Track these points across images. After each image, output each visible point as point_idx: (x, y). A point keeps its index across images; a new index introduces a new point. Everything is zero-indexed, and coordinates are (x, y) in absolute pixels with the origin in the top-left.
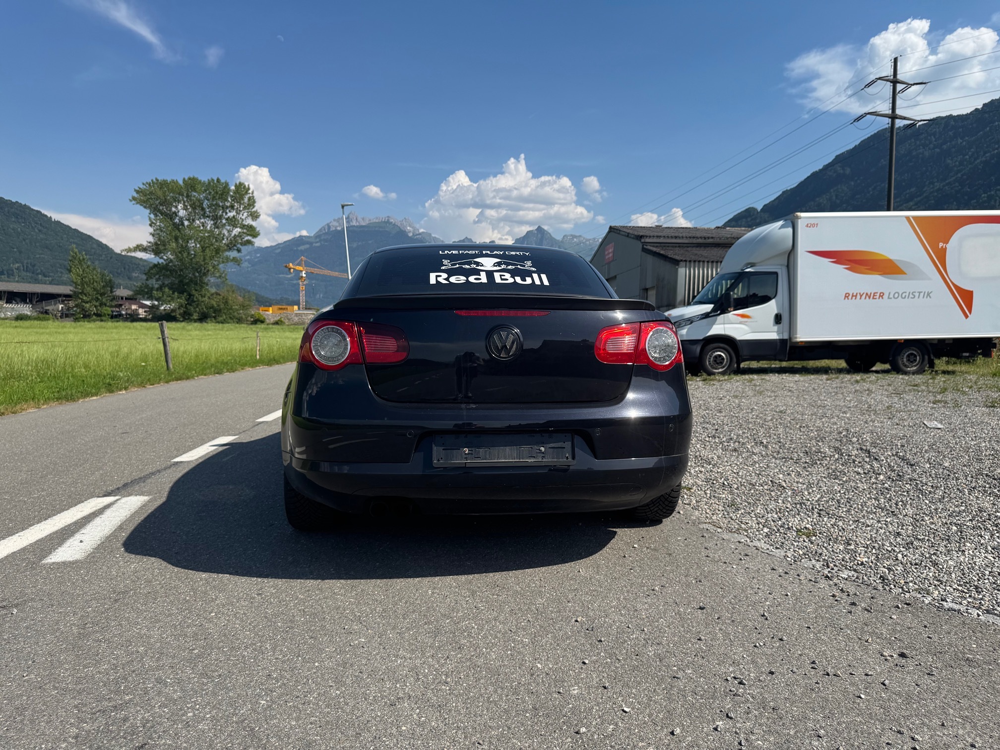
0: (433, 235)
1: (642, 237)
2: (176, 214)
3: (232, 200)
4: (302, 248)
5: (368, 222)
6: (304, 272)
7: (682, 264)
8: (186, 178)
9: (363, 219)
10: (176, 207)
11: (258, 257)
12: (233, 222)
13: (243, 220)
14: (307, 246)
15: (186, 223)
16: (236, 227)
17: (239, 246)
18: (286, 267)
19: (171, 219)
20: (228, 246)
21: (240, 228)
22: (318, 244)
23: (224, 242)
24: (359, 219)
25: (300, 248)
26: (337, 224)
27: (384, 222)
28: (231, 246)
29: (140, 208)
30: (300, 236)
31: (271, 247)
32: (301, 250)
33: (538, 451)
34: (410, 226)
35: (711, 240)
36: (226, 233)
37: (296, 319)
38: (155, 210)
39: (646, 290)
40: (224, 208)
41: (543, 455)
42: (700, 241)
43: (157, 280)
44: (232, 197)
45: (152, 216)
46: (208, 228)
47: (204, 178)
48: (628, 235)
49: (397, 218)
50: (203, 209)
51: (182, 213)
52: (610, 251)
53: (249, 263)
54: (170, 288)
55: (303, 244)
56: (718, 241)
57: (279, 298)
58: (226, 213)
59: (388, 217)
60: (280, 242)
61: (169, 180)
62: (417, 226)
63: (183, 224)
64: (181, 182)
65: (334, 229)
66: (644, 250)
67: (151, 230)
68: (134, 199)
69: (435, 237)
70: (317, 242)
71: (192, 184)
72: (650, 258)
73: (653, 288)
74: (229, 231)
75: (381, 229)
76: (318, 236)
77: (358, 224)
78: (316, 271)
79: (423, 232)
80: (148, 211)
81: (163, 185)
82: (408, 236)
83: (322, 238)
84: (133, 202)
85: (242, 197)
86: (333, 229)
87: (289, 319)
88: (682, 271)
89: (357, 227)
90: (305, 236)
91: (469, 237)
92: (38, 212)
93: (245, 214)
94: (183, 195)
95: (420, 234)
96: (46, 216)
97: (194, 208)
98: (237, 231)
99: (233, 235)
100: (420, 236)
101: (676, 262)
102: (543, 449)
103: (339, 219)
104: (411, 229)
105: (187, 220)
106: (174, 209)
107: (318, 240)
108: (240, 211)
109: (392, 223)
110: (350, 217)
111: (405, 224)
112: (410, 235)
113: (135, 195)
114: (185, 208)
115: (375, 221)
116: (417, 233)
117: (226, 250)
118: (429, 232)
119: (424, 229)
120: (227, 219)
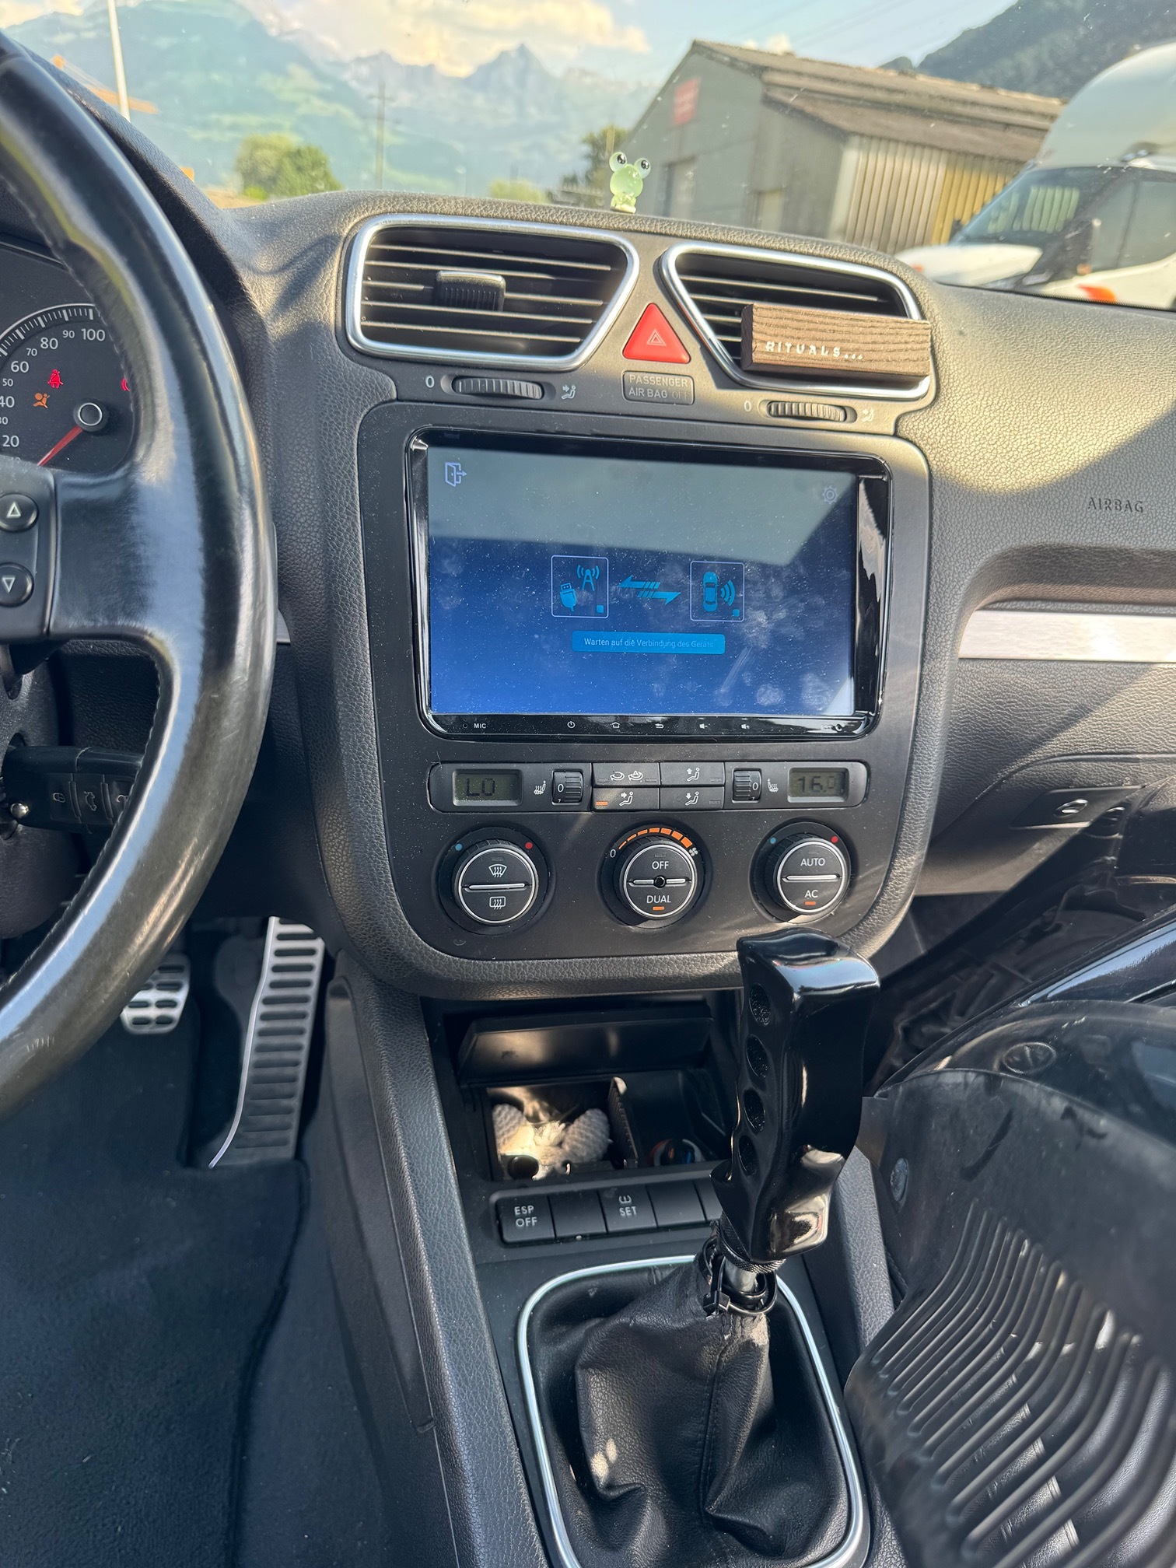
1: (765, 69)
7: (855, 140)
14: (70, 34)
30: (55, 13)
35: (899, 98)
39: (759, 194)
42: (880, 95)
48: (733, 63)
52: (686, 100)
55: (63, 30)
56: (912, 100)
66: (769, 102)
72: (777, 122)
73: (777, 190)
88: (852, 158)
90: (64, 14)
101: (841, 136)
112: (273, 32)
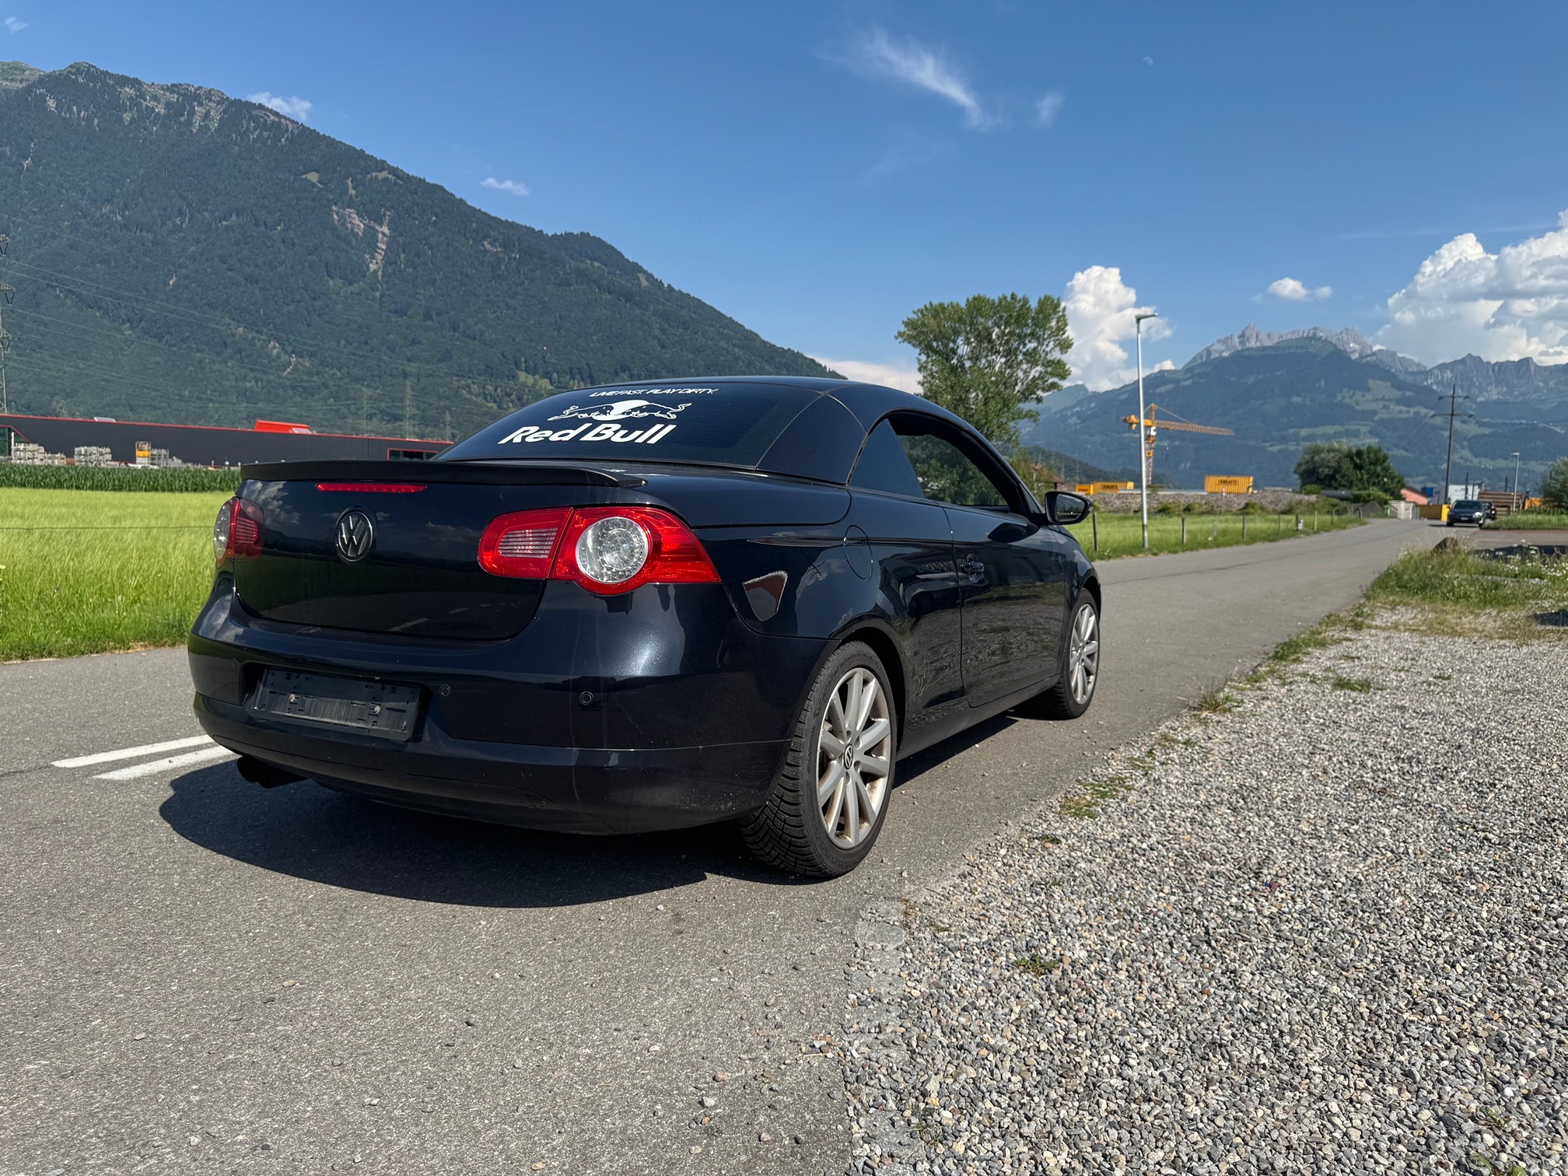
0: (1400, 355)
2: (954, 351)
3: (1035, 324)
4: (1162, 389)
5: (1277, 340)
6: (1153, 428)
8: (971, 299)
9: (1269, 336)
10: (954, 342)
11: (1093, 408)
12: (1032, 358)
13: (1047, 353)
14: (1171, 386)
15: (968, 364)
16: (1037, 365)
17: (1039, 393)
18: (1125, 421)
19: (948, 360)
20: (1023, 393)
21: (1043, 365)
22: (1189, 382)
23: (1017, 388)
24: (1263, 336)
25: (1158, 391)
26: (1223, 348)
27: (1307, 337)
28: (1028, 393)
29: (908, 346)
30: (1160, 371)
31: (1114, 391)
32: (1160, 394)
33: (371, 712)
34: (1355, 342)
36: (1021, 374)
37: (1118, 502)
38: (928, 349)
40: (1021, 338)
41: (375, 719)
43: (923, 449)
44: (1033, 319)
45: (923, 358)
46: (997, 368)
47: (994, 295)
49: (1330, 330)
50: (990, 341)
51: (963, 350)
53: (1079, 418)
54: (939, 460)
55: (1165, 384)
57: (1119, 471)
58: (1025, 345)
59: (1315, 328)
60: (1127, 383)
61: (946, 302)
62: (1370, 340)
63: (962, 366)
64: (963, 305)
65: (1217, 355)
67: (920, 377)
68: (901, 334)
69: (1404, 358)
70: (1187, 379)
71: (978, 305)
74: (1025, 372)
75: (1299, 351)
76: (1189, 369)
77: (1258, 344)
78: (1174, 426)
79: (1380, 351)
80: (918, 351)
81: (938, 311)
82: (1350, 358)
83: (1196, 371)
84: (900, 339)
85: (1047, 319)
86: (1215, 355)
87: (1106, 503)
89: (1257, 349)
90: (1167, 371)
91: (1474, 354)
92: (812, 361)
93: (1051, 344)
94: (965, 323)
95: (1373, 354)
96: (820, 365)
97: (980, 342)
98: (1035, 372)
99: (1031, 377)
100: (1374, 358)
102: (378, 709)
103: (1227, 338)
104: (1357, 347)
105: (969, 359)
106: (951, 345)
107: (1188, 375)
108: (1044, 340)
109: (1320, 338)
110: (1247, 334)
111: (1345, 338)
112: (1355, 356)
113: (902, 328)
114: (967, 342)
115: (1289, 337)
116: (1369, 352)
117: (1020, 401)
118: (1393, 349)
119: (1382, 345)
120: (1024, 354)
